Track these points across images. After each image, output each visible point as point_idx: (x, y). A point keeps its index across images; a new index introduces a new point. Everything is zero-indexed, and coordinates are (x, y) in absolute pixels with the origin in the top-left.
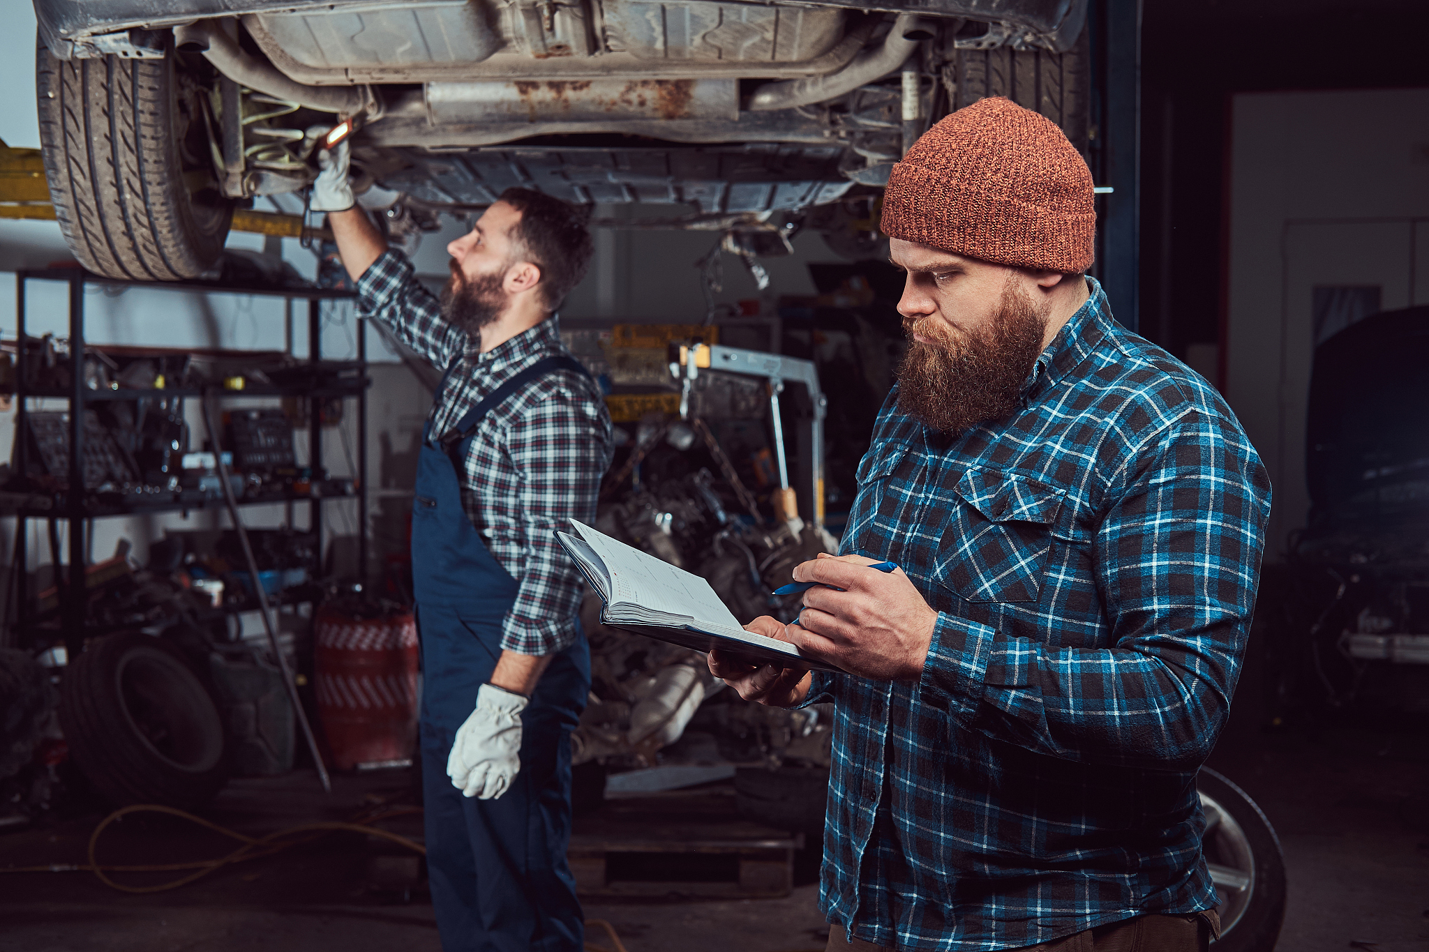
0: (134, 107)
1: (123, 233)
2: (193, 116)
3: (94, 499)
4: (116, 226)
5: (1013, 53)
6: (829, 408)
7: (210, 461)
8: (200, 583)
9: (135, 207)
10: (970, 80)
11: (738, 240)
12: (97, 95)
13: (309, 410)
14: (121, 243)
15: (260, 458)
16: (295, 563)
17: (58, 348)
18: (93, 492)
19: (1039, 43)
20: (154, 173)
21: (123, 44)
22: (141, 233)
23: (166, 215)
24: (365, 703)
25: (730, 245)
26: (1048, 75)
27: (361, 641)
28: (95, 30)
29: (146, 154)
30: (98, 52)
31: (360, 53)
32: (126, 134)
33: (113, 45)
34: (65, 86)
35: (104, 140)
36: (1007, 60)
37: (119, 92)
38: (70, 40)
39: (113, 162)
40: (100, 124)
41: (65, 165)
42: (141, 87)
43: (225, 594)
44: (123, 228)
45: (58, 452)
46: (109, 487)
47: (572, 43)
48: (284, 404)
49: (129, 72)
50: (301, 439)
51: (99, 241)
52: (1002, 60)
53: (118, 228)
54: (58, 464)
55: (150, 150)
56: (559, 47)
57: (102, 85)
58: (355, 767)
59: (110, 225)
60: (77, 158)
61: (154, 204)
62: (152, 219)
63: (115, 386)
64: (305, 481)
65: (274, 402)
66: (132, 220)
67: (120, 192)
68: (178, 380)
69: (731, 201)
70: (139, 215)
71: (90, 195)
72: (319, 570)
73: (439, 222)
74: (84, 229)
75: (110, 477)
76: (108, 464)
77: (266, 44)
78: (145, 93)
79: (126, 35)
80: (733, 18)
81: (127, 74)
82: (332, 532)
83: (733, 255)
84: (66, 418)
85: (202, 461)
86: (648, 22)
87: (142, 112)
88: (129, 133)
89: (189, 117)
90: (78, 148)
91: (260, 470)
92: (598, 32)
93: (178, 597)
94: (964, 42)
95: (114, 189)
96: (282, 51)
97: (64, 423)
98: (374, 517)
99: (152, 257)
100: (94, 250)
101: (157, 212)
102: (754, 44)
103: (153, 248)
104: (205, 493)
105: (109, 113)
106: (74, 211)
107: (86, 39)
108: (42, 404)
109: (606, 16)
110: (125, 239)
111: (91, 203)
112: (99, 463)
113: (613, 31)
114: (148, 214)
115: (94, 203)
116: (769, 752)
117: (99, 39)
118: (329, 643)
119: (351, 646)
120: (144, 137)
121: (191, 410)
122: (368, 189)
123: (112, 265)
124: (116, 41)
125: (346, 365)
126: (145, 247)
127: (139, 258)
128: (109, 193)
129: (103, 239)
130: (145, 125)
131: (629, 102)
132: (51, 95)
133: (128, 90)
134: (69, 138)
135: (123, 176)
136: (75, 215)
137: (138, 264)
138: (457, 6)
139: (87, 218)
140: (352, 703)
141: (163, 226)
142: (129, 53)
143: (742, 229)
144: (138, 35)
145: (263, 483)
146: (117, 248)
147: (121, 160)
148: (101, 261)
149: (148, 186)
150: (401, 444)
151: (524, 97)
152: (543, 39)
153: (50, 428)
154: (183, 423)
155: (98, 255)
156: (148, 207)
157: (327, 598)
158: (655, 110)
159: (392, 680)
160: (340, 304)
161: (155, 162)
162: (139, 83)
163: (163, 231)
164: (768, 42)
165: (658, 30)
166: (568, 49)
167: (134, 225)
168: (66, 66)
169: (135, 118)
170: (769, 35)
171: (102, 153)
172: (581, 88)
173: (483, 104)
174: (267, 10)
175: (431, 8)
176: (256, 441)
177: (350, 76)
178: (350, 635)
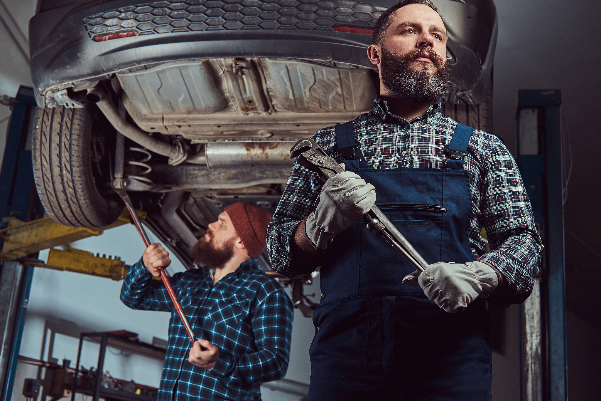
0: (71, 132)
1: (62, 191)
4: (59, 187)
9: (67, 177)
12: (56, 127)
20: (77, 162)
21: (64, 96)
22: (70, 191)
23: (80, 182)
26: (472, 118)
28: (53, 88)
29: (73, 153)
30: (56, 104)
31: (164, 103)
33: (60, 97)
34: (43, 122)
35: (57, 146)
37: (65, 125)
38: (43, 95)
39: (59, 156)
40: (56, 139)
41: (40, 158)
42: (75, 124)
44: (62, 189)
47: (254, 98)
49: (71, 118)
51: (52, 196)
52: (451, 112)
53: (60, 189)
55: (75, 151)
56: (250, 102)
59: (56, 187)
60: (45, 154)
61: (76, 177)
62: (74, 185)
66: (66, 184)
67: (61, 171)
70: (69, 182)
71: (49, 172)
74: (46, 189)
78: (76, 126)
79: (65, 91)
80: (320, 76)
86: (282, 77)
87: (74, 134)
88: (67, 143)
90: (45, 149)
92: (266, 94)
95: (59, 169)
99: (75, 205)
100: (50, 201)
101: (77, 181)
102: (334, 97)
103: (75, 200)
105: (60, 134)
106: (42, 180)
107: (50, 95)
109: (268, 82)
110: (63, 194)
111: (49, 176)
113: (272, 92)
114: (73, 181)
115: (50, 175)
117: (55, 95)
120: (74, 145)
123: (58, 210)
124: (62, 95)
126: (71, 199)
127: (69, 206)
128: (56, 171)
129: (54, 195)
132: (37, 127)
133: (69, 125)
134: (42, 145)
135: (63, 162)
136: (42, 182)
137: (69, 209)
138: (197, 65)
139: (47, 184)
141: (79, 188)
142: (69, 104)
146: (60, 200)
147: (63, 155)
148: (53, 208)
149: (73, 168)
151: (248, 152)
152: (241, 95)
155: (52, 204)
156: (73, 178)
161: (77, 156)
162: (74, 122)
163: (79, 191)
164: (340, 95)
165: (288, 84)
166: (254, 104)
167: (67, 187)
168: (46, 115)
169: (70, 136)
170: (339, 90)
171: (55, 151)
172: (273, 148)
173: (230, 156)
174: (119, 71)
175: (187, 67)
177: (165, 124)
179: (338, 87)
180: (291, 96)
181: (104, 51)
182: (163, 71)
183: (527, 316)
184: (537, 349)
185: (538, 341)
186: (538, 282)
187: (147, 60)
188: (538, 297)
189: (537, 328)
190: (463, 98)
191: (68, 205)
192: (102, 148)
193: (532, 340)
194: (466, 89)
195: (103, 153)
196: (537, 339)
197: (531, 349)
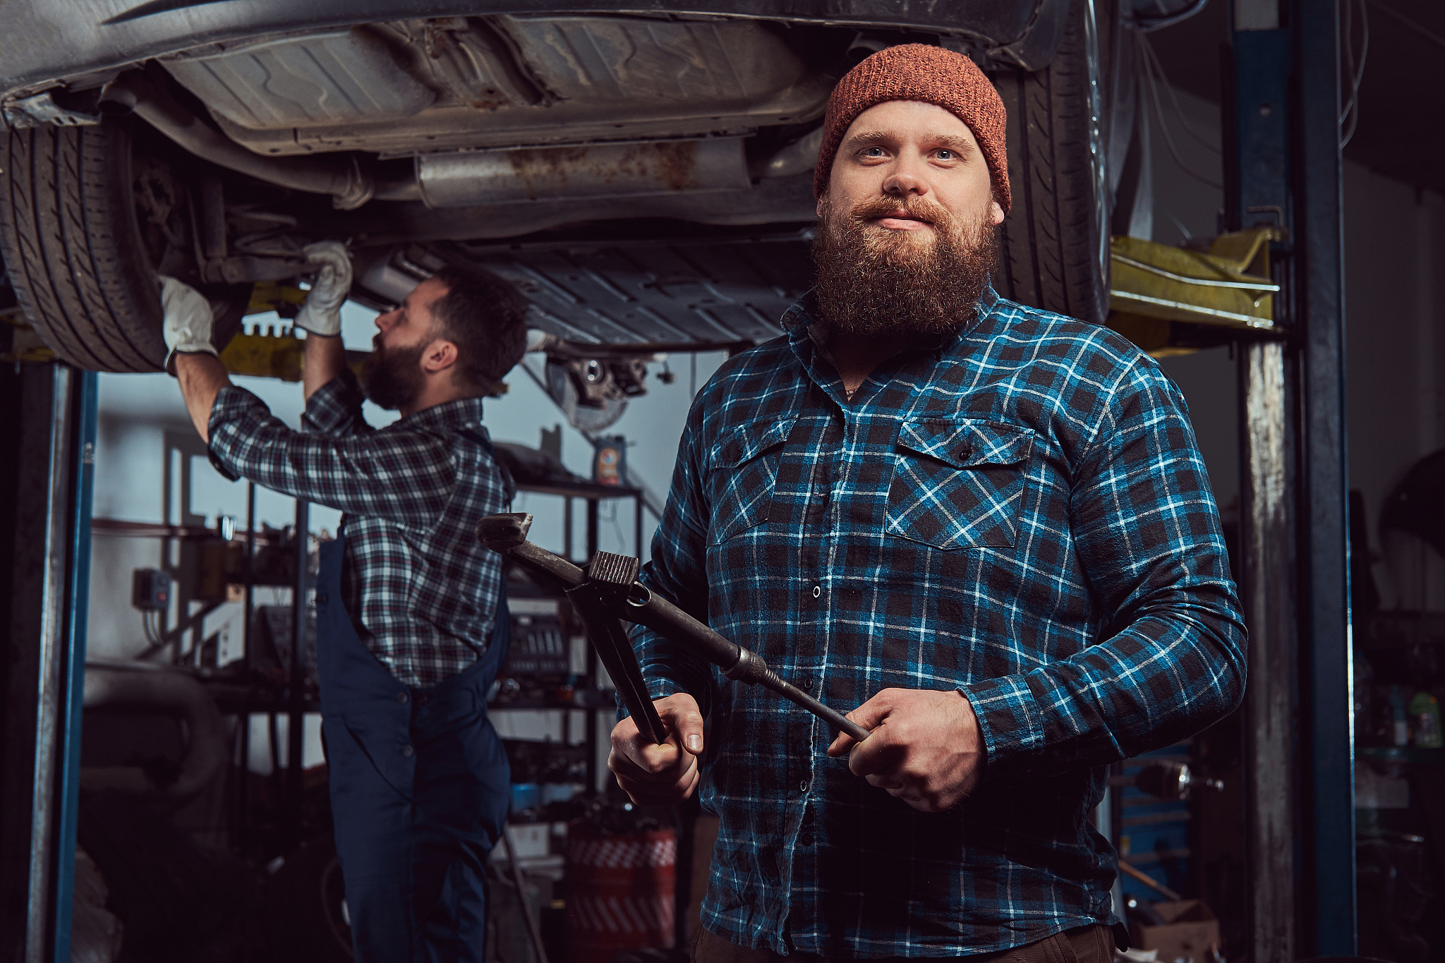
0: (79, 180)
1: (82, 315)
4: (73, 307)
9: (88, 286)
12: (43, 168)
14: (83, 327)
15: (530, 666)
20: (105, 249)
21: (47, 107)
22: (99, 314)
23: (120, 294)
24: (613, 926)
27: (608, 857)
28: (14, 90)
29: (92, 228)
30: (33, 121)
32: (71, 207)
33: (39, 109)
34: (14, 161)
35: (51, 215)
37: (65, 165)
39: (61, 238)
40: (46, 199)
41: (16, 243)
42: (86, 158)
44: (80, 310)
47: (498, 85)
49: (75, 143)
50: (578, 648)
51: (60, 325)
53: (77, 311)
55: (96, 224)
56: (490, 92)
59: (66, 306)
60: (28, 236)
61: (106, 283)
62: (108, 300)
64: (569, 688)
65: (548, 607)
66: (87, 300)
67: (71, 271)
70: (93, 295)
71: (43, 274)
73: (645, 385)
74: (44, 313)
78: (89, 165)
79: (46, 96)
80: (644, 39)
81: (73, 146)
86: (552, 48)
87: (87, 184)
88: (75, 207)
90: (27, 225)
92: (528, 74)
95: (64, 267)
96: (230, 119)
100: (60, 336)
101: (111, 291)
102: (688, 76)
103: (115, 332)
105: (55, 187)
106: (30, 293)
107: (12, 104)
109: (525, 52)
110: (85, 322)
111: (45, 283)
114: (102, 293)
115: (48, 282)
117: (25, 105)
118: (576, 860)
119: (599, 863)
120: (90, 210)
124: (40, 104)
126: (107, 331)
127: (105, 343)
128: (60, 272)
129: (64, 322)
130: (90, 197)
131: (629, 172)
133: (73, 163)
134: (18, 215)
135: (72, 252)
136: (33, 297)
139: (44, 300)
140: (599, 926)
141: (120, 306)
142: (62, 120)
144: (61, 97)
146: (80, 333)
147: (68, 236)
149: (98, 263)
151: (519, 171)
152: (466, 80)
155: (65, 341)
156: (101, 286)
158: (658, 179)
159: (641, 902)
161: (103, 236)
162: (84, 154)
163: (121, 313)
164: (702, 71)
165: (570, 57)
166: (500, 93)
167: (90, 306)
168: (16, 141)
169: (80, 190)
170: (698, 63)
171: (49, 229)
172: (577, 158)
173: (477, 181)
174: (160, 55)
175: (318, 42)
176: (524, 648)
177: (301, 141)
178: (598, 851)
179: (692, 56)
180: (583, 79)
181: (115, 13)
182: (265, 52)
183: (1253, 436)
184: (1277, 513)
185: (1281, 493)
186: (1280, 350)
187: (217, 33)
188: (1279, 388)
189: (1277, 463)
190: (1002, 59)
192: (170, 190)
193: (1265, 493)
194: (1007, 41)
195: (173, 201)
196: (1277, 490)
197: (1264, 512)
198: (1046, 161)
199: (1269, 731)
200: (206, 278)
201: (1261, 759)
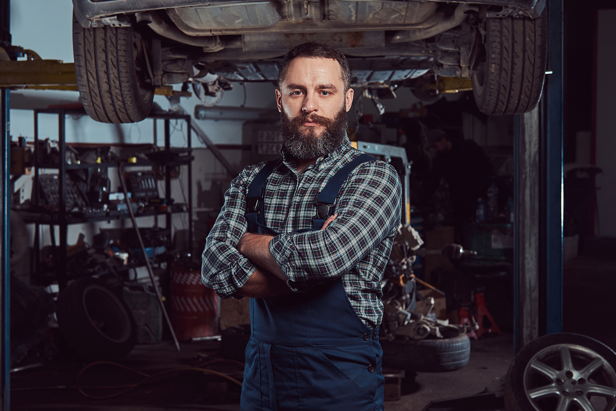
0: (117, 48)
1: (111, 104)
2: (139, 49)
3: (70, 216)
4: (107, 101)
5: (513, 18)
6: (412, 169)
7: (121, 196)
8: (117, 254)
9: (116, 93)
10: (493, 31)
11: (370, 92)
13: (165, 171)
14: (109, 108)
15: (143, 194)
16: (160, 244)
17: (52, 145)
18: (69, 212)
19: (525, 15)
20: (126, 77)
21: (113, 21)
22: (118, 104)
23: (130, 96)
24: (195, 309)
25: (366, 94)
26: (529, 28)
27: (192, 280)
28: (102, 15)
29: (121, 69)
30: (102, 25)
31: (218, 23)
32: (113, 60)
34: (86, 39)
35: (103, 63)
36: (510, 21)
37: (110, 41)
38: (90, 20)
39: (107, 73)
40: (102, 56)
41: (85, 74)
42: (120, 39)
43: (129, 259)
44: (110, 102)
45: (52, 194)
46: (76, 210)
47: (314, 18)
48: (153, 168)
49: (114, 32)
50: (161, 185)
52: (508, 22)
53: (109, 102)
54: (53, 199)
55: (124, 67)
56: (308, 19)
57: (103, 38)
58: (191, 339)
59: (105, 100)
60: (91, 71)
61: (124, 91)
62: (124, 98)
63: (79, 162)
64: (165, 205)
65: (149, 168)
66: (115, 98)
67: (110, 86)
68: (107, 159)
69: (372, 77)
70: (118, 96)
71: (96, 87)
72: (170, 246)
73: (232, 86)
74: (93, 103)
75: (76, 205)
76: (75, 198)
77: (175, 18)
78: (121, 42)
79: (116, 17)
80: (388, 6)
81: (113, 34)
82: (175, 228)
83: (368, 98)
84: (56, 177)
85: (118, 197)
86: (350, 9)
87: (120, 50)
88: (114, 60)
89: (137, 50)
90: (92, 67)
91: (143, 200)
92: (326, 13)
93: (108, 260)
94: (491, 14)
95: (107, 85)
96: (182, 22)
97: (55, 180)
98: (195, 221)
99: (123, 114)
100: (97, 111)
101: (126, 95)
102: (396, 17)
103: (124, 110)
104: (120, 212)
105: (105, 51)
106: (89, 94)
107: (97, 19)
108: (44, 171)
109: (330, 6)
110: (111, 106)
111: (97, 91)
112: (71, 198)
113: (332, 12)
114: (122, 95)
115: (98, 91)
116: (388, 333)
117: (103, 20)
118: (177, 282)
119: (188, 283)
120: (121, 61)
121: (111, 173)
122: (206, 75)
124: (110, 20)
125: (182, 150)
126: (120, 110)
128: (105, 87)
129: (101, 107)
130: (121, 56)
131: (335, 40)
133: (114, 41)
134: (87, 62)
135: (111, 79)
136: (89, 96)
137: (116, 117)
138: (265, 4)
139: (94, 98)
140: (189, 310)
141: (128, 100)
142: (116, 24)
143: (372, 87)
144: (120, 17)
145: (145, 206)
146: (107, 110)
147: (111, 72)
148: (99, 116)
149: (122, 83)
150: (207, 186)
152: (301, 16)
153: (48, 182)
154: (108, 179)
155: (98, 113)
156: (122, 92)
157: (176, 260)
158: (347, 43)
159: (207, 298)
160: (180, 121)
161: (126, 72)
162: (119, 37)
163: (128, 103)
164: (402, 16)
165: (354, 12)
166: (312, 20)
167: (115, 100)
168: (87, 30)
169: (117, 53)
170: (403, 13)
171: (102, 69)
173: (269, 42)
175: (254, 5)
176: (141, 187)
177: (212, 33)
178: (188, 278)
179: (403, 11)
180: (353, 18)
182: (228, 7)
191: (115, 114)
193: (530, 149)
198: (532, 53)
199: (530, 244)
200: (154, 84)
201: (527, 255)
